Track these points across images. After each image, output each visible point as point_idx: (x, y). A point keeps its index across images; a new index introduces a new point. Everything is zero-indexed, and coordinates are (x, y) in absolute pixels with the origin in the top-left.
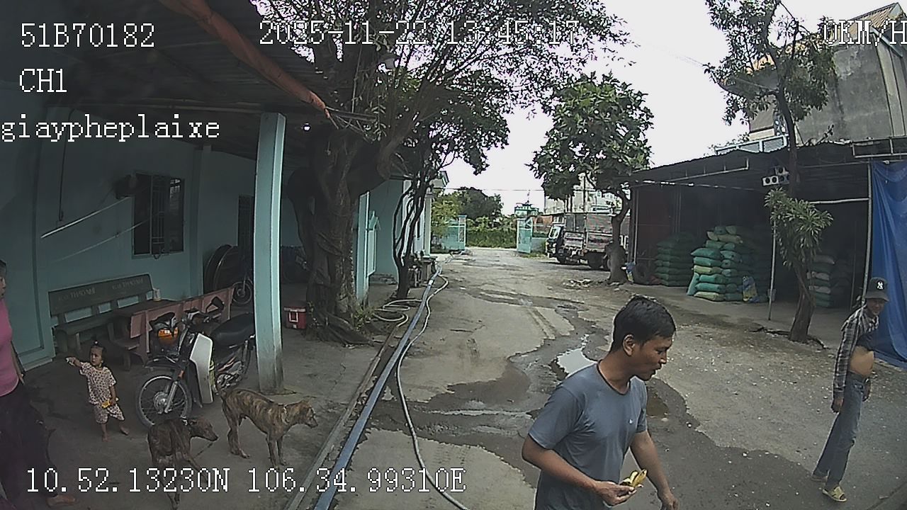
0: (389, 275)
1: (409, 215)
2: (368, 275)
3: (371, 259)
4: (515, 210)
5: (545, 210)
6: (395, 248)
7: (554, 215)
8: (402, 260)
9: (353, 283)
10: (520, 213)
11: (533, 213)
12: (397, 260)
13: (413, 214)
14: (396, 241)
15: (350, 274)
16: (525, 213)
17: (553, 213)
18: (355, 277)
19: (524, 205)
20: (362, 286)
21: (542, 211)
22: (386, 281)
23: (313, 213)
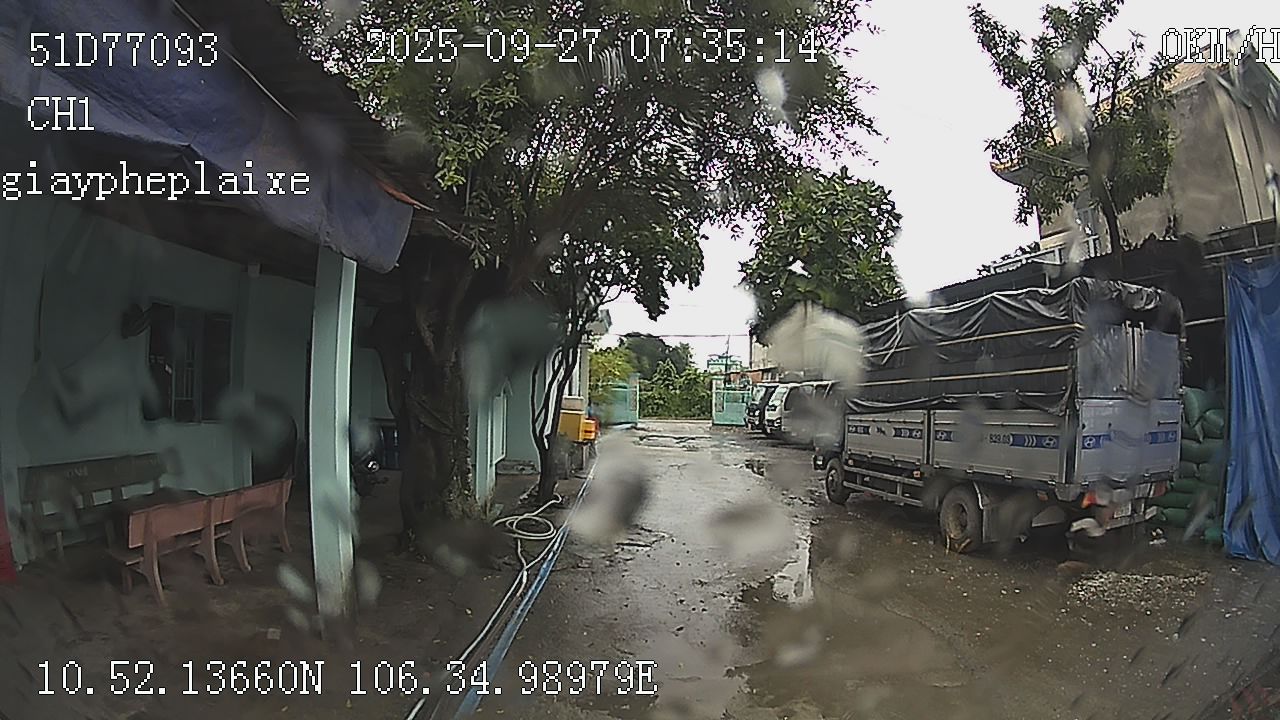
0: (527, 461)
1: (555, 373)
2: (494, 462)
3: (498, 442)
4: (708, 365)
5: (751, 364)
6: (534, 422)
7: (764, 371)
8: (545, 440)
9: (470, 475)
10: (714, 369)
11: (733, 370)
12: (539, 441)
13: (562, 371)
14: (536, 414)
15: (466, 463)
16: (723, 368)
17: (762, 368)
18: (474, 466)
19: (720, 357)
20: (485, 480)
21: (746, 364)
22: (523, 469)
23: (410, 369)
